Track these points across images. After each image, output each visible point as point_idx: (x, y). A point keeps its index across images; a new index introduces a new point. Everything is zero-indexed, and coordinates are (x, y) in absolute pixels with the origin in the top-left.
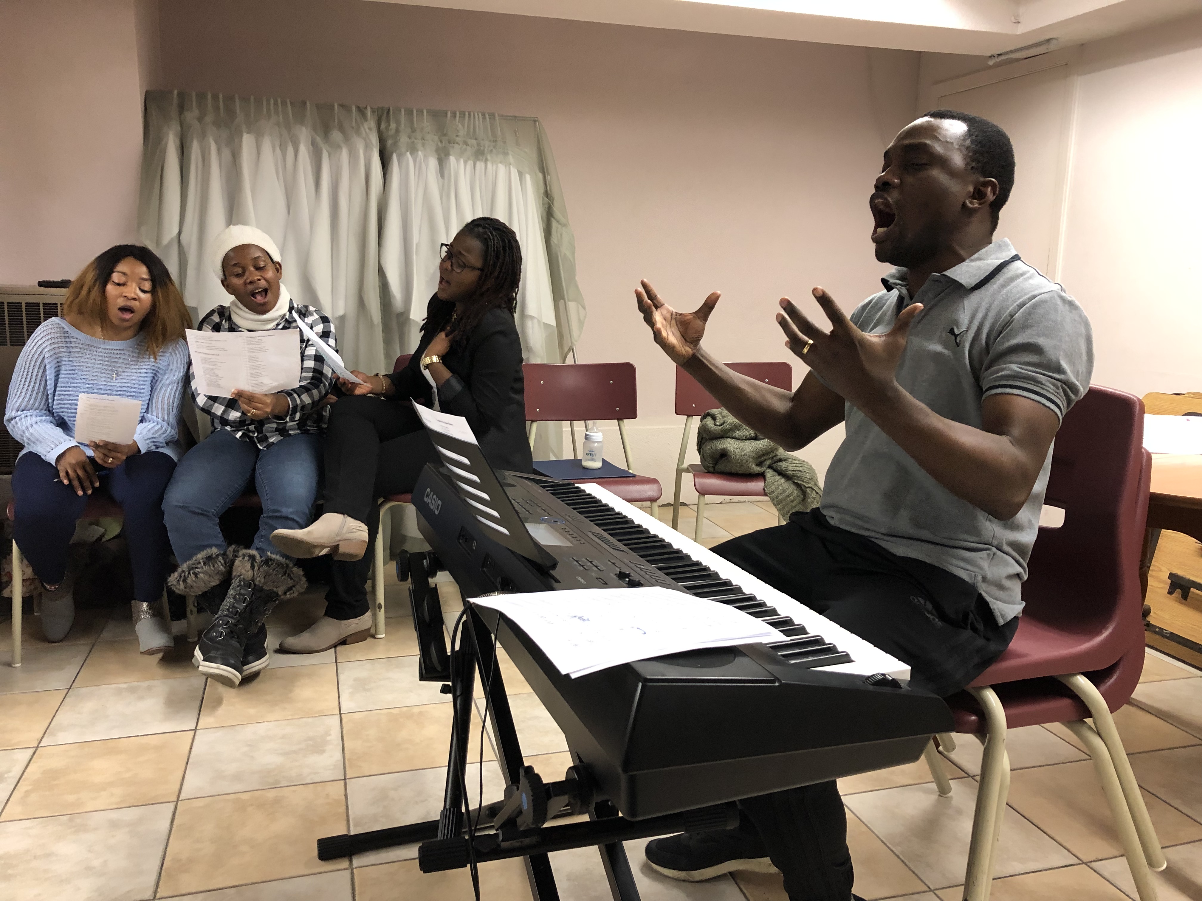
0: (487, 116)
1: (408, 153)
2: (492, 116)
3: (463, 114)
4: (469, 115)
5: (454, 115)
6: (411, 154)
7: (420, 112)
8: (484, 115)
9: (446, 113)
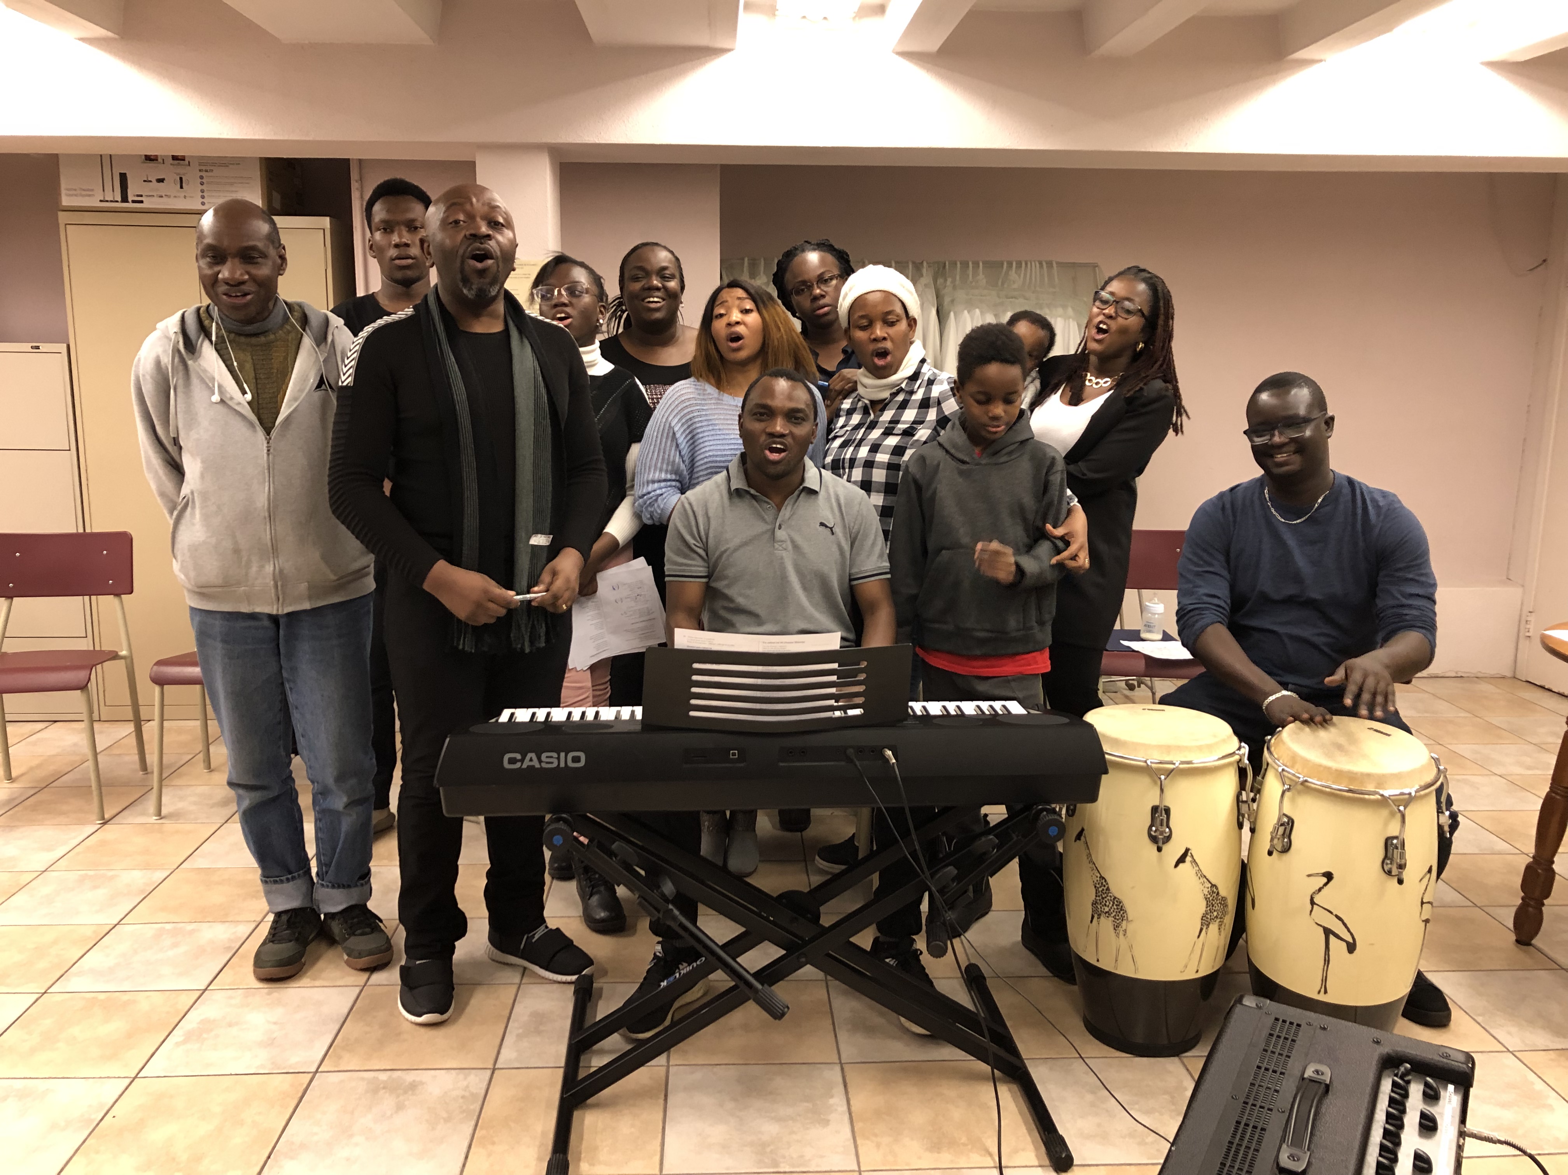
0: (1044, 264)
1: (966, 312)
2: (1050, 264)
3: (1019, 264)
4: (1026, 264)
5: (1010, 264)
6: (969, 312)
7: (976, 264)
8: (1041, 263)
9: (1002, 264)
